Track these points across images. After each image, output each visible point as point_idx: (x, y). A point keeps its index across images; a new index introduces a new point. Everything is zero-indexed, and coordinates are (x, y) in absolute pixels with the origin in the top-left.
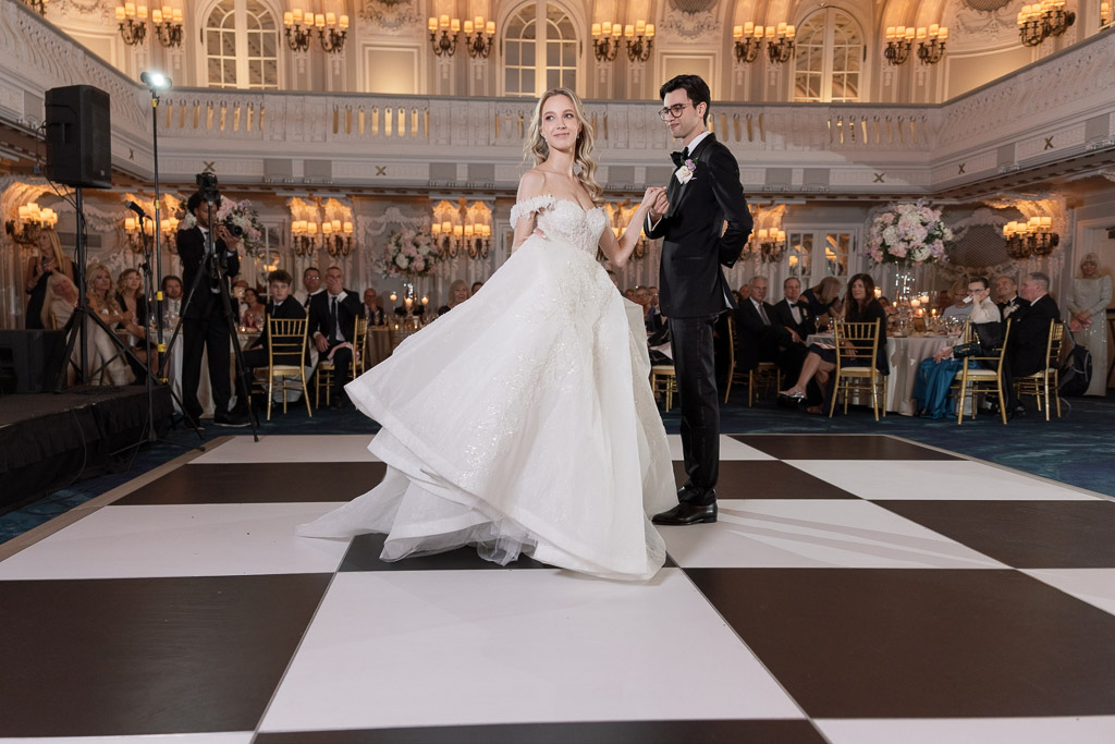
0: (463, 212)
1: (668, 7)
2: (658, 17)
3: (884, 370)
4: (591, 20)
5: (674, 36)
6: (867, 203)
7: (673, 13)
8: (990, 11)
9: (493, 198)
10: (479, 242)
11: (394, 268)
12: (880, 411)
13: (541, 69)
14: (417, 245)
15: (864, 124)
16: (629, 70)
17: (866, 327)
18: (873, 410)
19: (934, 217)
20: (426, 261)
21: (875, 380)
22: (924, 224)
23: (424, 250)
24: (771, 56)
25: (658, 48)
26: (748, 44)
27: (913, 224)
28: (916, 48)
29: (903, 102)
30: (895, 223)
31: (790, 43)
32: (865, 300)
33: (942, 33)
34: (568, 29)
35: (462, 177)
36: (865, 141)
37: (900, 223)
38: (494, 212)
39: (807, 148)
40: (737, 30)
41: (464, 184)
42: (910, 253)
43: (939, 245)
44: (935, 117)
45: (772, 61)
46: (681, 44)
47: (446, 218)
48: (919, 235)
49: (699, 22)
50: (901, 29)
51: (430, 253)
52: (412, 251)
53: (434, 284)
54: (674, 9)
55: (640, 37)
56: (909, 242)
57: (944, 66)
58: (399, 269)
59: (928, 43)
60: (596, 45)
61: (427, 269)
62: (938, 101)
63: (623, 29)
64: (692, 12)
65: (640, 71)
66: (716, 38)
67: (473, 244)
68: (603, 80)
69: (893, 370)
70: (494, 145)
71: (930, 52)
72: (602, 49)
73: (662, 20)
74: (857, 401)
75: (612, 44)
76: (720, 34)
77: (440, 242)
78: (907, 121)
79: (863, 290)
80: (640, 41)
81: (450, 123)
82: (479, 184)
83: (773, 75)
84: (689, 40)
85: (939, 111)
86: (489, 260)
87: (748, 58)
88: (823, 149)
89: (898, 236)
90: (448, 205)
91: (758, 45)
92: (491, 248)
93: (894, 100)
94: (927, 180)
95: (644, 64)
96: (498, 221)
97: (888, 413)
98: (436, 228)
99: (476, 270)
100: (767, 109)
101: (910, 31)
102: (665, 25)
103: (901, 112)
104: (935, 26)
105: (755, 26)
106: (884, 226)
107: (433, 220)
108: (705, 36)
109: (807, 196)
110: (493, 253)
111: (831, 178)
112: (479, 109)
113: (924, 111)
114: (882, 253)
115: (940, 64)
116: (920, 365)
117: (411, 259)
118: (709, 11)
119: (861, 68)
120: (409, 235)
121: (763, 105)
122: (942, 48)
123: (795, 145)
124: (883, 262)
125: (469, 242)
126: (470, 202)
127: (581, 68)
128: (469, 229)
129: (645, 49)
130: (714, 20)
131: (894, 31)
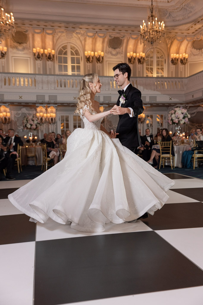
0: (46, 110)
1: (107, 47)
2: (105, 50)
3: (173, 155)
4: (84, 50)
5: (110, 55)
6: (168, 106)
7: (109, 49)
8: (199, 50)
9: (56, 105)
10: (52, 119)
11: (26, 128)
12: (173, 167)
13: (69, 65)
14: (33, 121)
15: (166, 83)
16: (97, 65)
17: (168, 143)
18: (171, 167)
19: (185, 111)
20: (36, 125)
21: (171, 158)
22: (182, 113)
23: (36, 122)
24: (138, 62)
25: (105, 59)
26: (132, 58)
27: (180, 113)
28: (179, 60)
29: (177, 77)
30: (175, 113)
31: (144, 58)
32: (166, 136)
33: (187, 56)
34: (77, 53)
35: (47, 99)
36: (166, 88)
37: (176, 113)
38: (56, 110)
39: (150, 90)
40: (128, 54)
41: (47, 101)
42: (179, 121)
43: (187, 119)
44: (186, 81)
45: (139, 64)
46: (112, 58)
47: (41, 111)
48: (181, 116)
49: (117, 52)
50: (175, 55)
51: (37, 123)
52: (32, 123)
53: (38, 132)
54: (109, 48)
55: (100, 56)
56: (179, 118)
57: (188, 65)
58: (27, 128)
59: (183, 59)
60: (86, 58)
61: (36, 128)
62: (186, 76)
63: (94, 53)
64: (115, 48)
65: (100, 66)
66: (122, 56)
67: (50, 119)
68: (89, 69)
69: (176, 155)
70: (57, 89)
71: (183, 61)
72: (88, 59)
73: (106, 51)
74: (166, 164)
75: (91, 58)
76: (123, 55)
77: (40, 119)
78: (178, 82)
79: (165, 133)
80: (100, 57)
81: (42, 82)
82: (52, 101)
83: (139, 68)
84: (114, 57)
85: (186, 79)
86: (55, 125)
87: (132, 63)
88: (154, 90)
89: (176, 117)
90: (42, 107)
91: (135, 59)
92: (56, 121)
93: (174, 76)
94: (184, 99)
95: (101, 64)
96: (58, 112)
97: (175, 167)
98: (38, 114)
99: (51, 128)
100: (138, 79)
101: (178, 55)
102: (107, 52)
103: (176, 79)
104: (184, 54)
105: (133, 53)
106: (172, 114)
107: (37, 112)
108: (119, 56)
109: (151, 104)
110: (57, 122)
111: (157, 99)
112: (51, 78)
113: (182, 79)
114: (171, 122)
115: (186, 65)
116: (183, 153)
117: (31, 125)
118: (120, 48)
119: (164, 66)
120: (31, 117)
121: (137, 78)
122: (187, 60)
123: (147, 89)
124: (172, 124)
125: (49, 119)
126: (49, 107)
127: (82, 65)
128: (49, 115)
129: (101, 59)
130: (121, 51)
131: (173, 55)
